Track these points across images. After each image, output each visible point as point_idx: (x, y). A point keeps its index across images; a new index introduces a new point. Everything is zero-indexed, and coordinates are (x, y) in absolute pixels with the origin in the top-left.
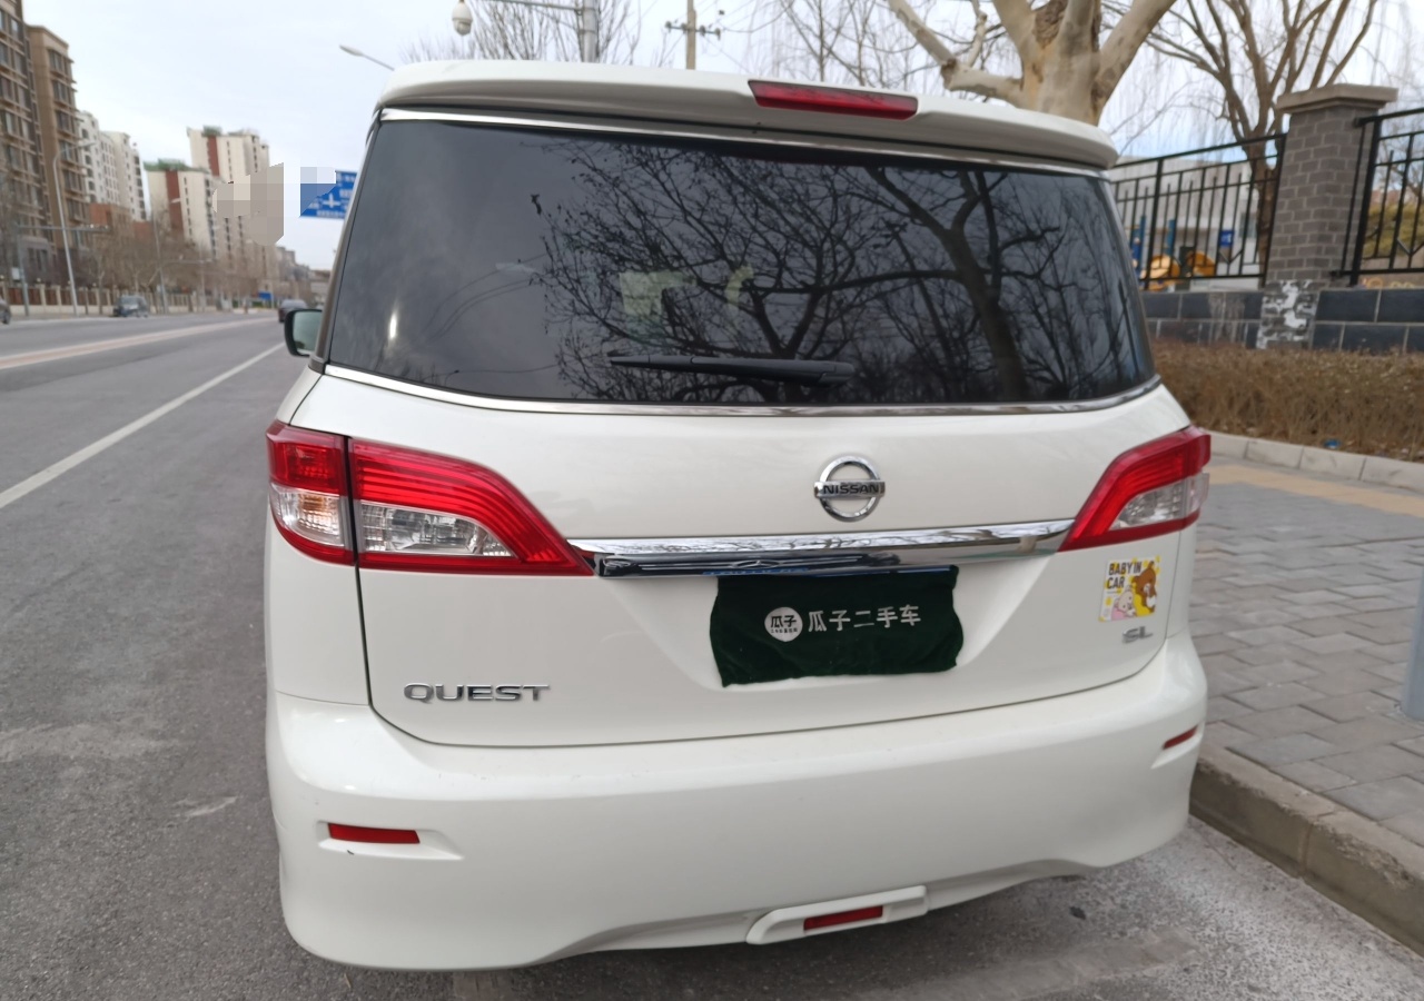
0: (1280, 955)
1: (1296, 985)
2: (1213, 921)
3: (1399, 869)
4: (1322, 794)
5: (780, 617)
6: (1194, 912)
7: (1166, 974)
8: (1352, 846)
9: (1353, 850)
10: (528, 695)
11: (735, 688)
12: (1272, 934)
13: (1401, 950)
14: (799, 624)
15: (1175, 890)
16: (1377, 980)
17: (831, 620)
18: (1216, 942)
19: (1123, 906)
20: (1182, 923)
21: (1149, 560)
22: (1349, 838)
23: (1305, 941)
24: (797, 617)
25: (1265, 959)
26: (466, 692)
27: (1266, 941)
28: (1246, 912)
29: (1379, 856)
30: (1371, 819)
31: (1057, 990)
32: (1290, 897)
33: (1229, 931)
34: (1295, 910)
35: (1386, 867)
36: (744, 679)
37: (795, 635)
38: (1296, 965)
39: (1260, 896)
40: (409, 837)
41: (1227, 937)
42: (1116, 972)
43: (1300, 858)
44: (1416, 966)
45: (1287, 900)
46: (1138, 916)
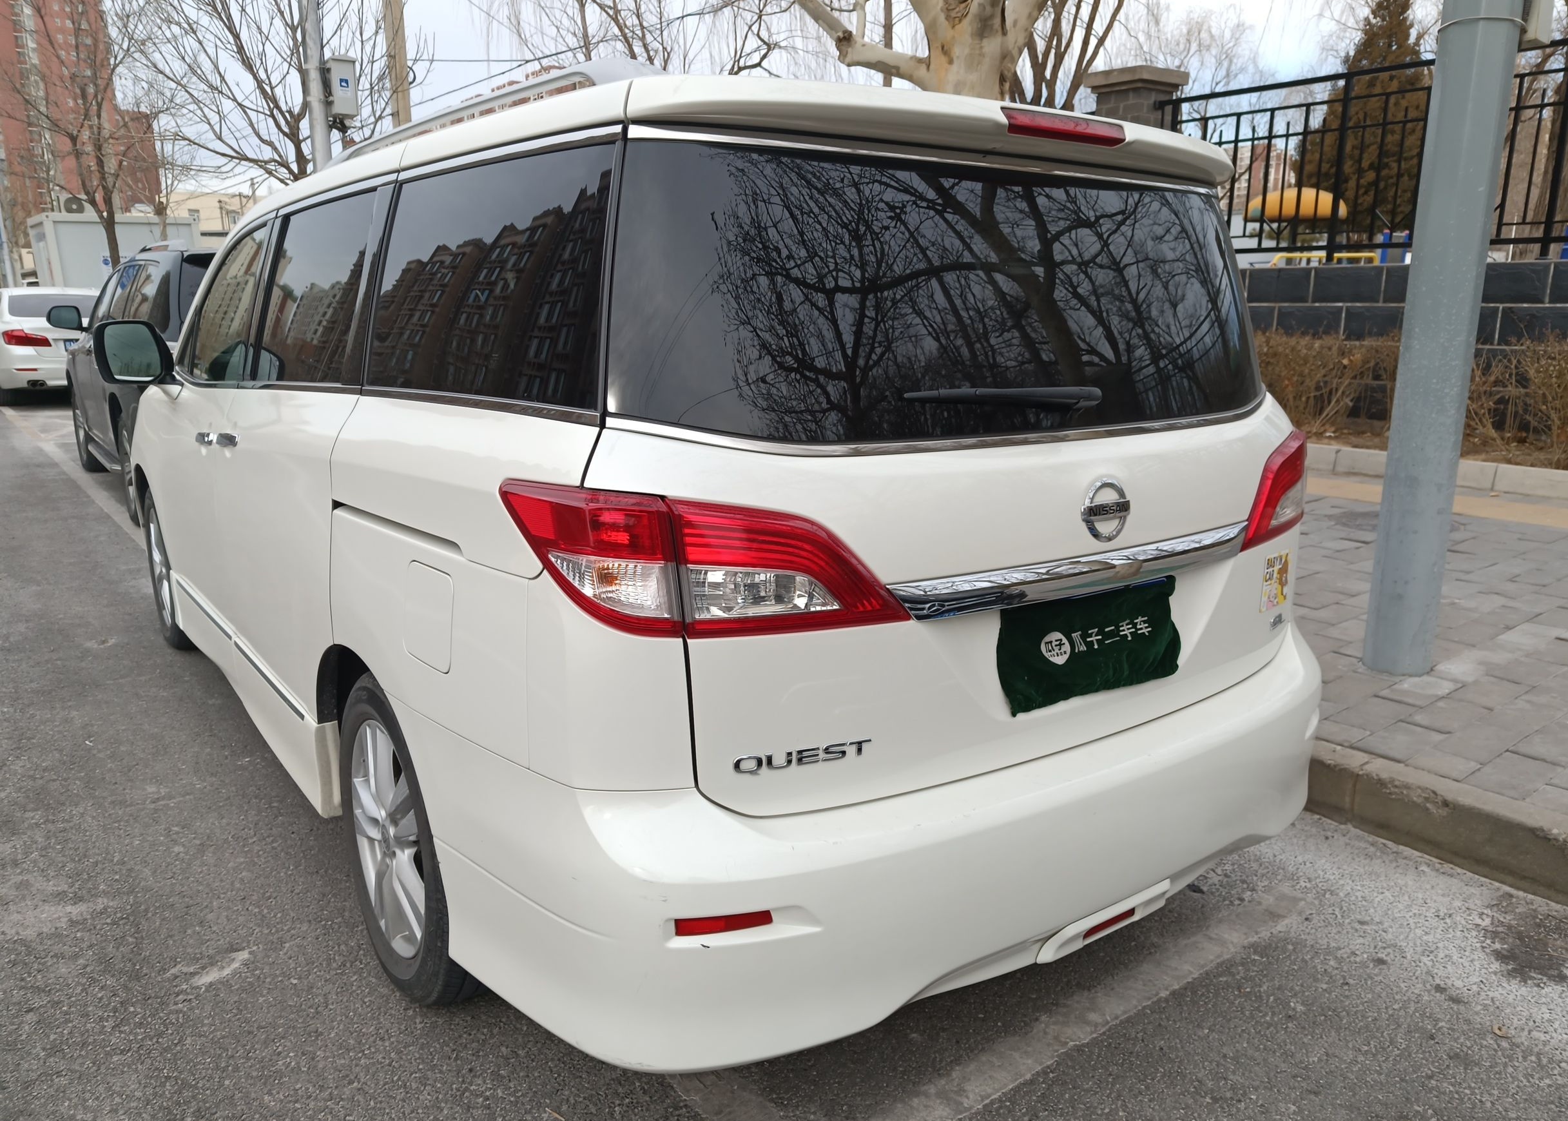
0: (1366, 891)
1: (1390, 912)
2: (1301, 874)
3: (1439, 799)
4: (1352, 747)
5: (1051, 642)
6: (1283, 869)
7: (1295, 927)
8: (1396, 787)
9: (1396, 790)
10: (851, 751)
11: (1021, 716)
12: (1351, 875)
13: (1447, 867)
14: (1067, 647)
15: (1258, 853)
16: (1443, 895)
17: (1088, 640)
18: (1314, 891)
19: (1226, 876)
20: (1280, 881)
21: (1287, 551)
22: (1392, 781)
23: (1378, 876)
24: (1065, 640)
25: (1357, 897)
26: (794, 758)
27: (1351, 882)
28: (1323, 861)
29: (1420, 791)
30: (1399, 761)
31: (1222, 959)
32: (1348, 841)
33: (1318, 880)
34: (1357, 851)
35: (1427, 799)
36: (1027, 708)
37: (1066, 657)
38: (1381, 897)
39: (1326, 845)
40: (762, 918)
41: (1320, 885)
42: (1257, 933)
43: (1347, 806)
44: (1464, 877)
45: (1347, 844)
46: (1243, 882)
